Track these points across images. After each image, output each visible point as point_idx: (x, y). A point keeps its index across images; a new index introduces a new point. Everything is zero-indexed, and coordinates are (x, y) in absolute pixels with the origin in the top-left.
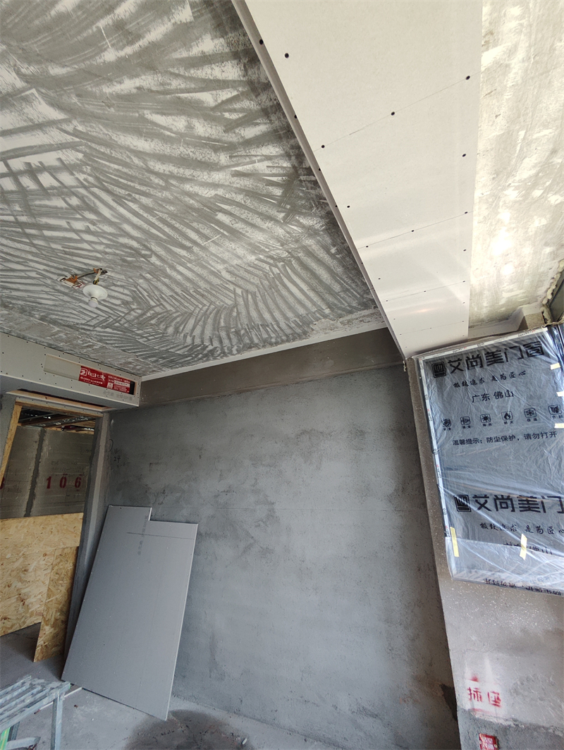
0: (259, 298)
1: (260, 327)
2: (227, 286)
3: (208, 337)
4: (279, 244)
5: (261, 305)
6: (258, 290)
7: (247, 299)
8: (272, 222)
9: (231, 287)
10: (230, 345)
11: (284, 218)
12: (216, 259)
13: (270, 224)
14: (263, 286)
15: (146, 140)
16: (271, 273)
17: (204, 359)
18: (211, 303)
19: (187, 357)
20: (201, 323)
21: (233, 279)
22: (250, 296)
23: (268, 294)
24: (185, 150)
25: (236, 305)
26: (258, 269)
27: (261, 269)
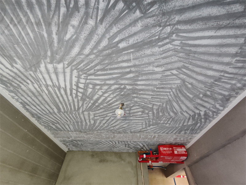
0: (190, 67)
1: (216, 83)
2: (166, 74)
3: (193, 108)
4: (158, 28)
5: (197, 70)
6: (184, 62)
7: (185, 72)
8: (139, 21)
9: (168, 73)
10: (212, 106)
11: (141, 12)
12: (144, 66)
13: (140, 24)
14: (183, 58)
15: (75, 47)
16: (177, 47)
17: (208, 121)
18: (171, 88)
19: (197, 124)
20: (180, 102)
21: (163, 69)
22: (184, 70)
23: (192, 60)
24: (83, 36)
25: (184, 81)
26: (168, 51)
27: (169, 50)
